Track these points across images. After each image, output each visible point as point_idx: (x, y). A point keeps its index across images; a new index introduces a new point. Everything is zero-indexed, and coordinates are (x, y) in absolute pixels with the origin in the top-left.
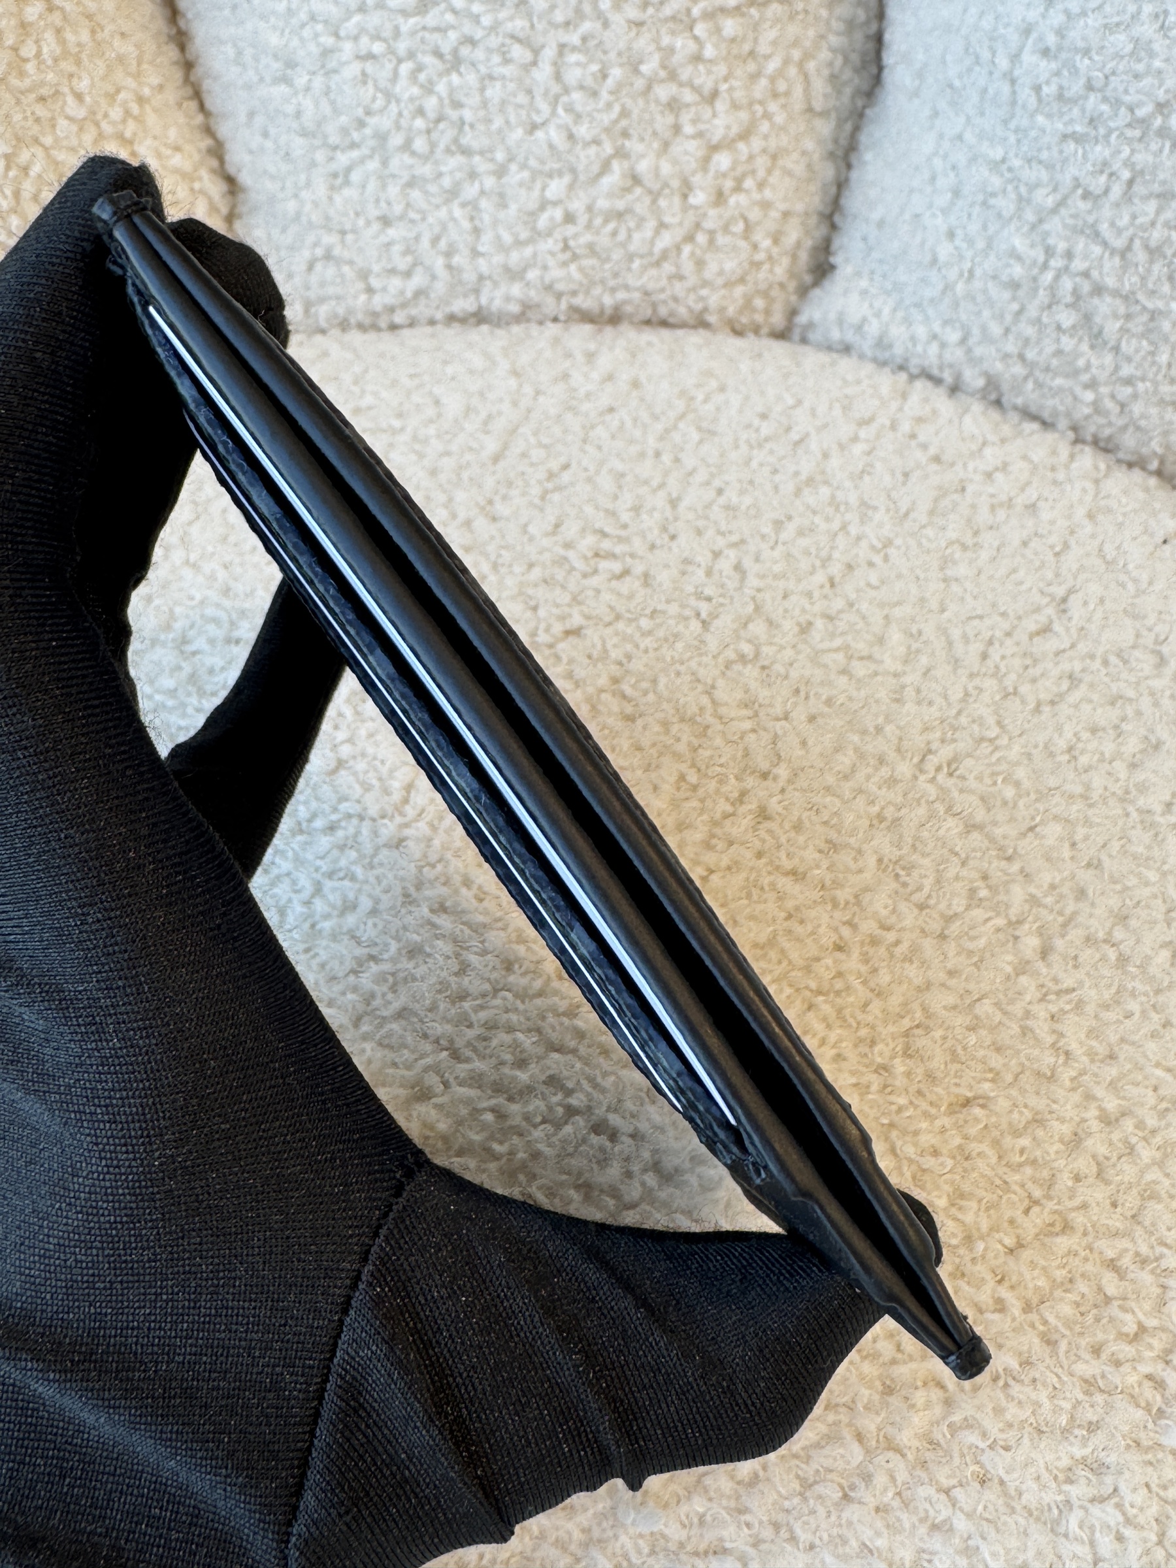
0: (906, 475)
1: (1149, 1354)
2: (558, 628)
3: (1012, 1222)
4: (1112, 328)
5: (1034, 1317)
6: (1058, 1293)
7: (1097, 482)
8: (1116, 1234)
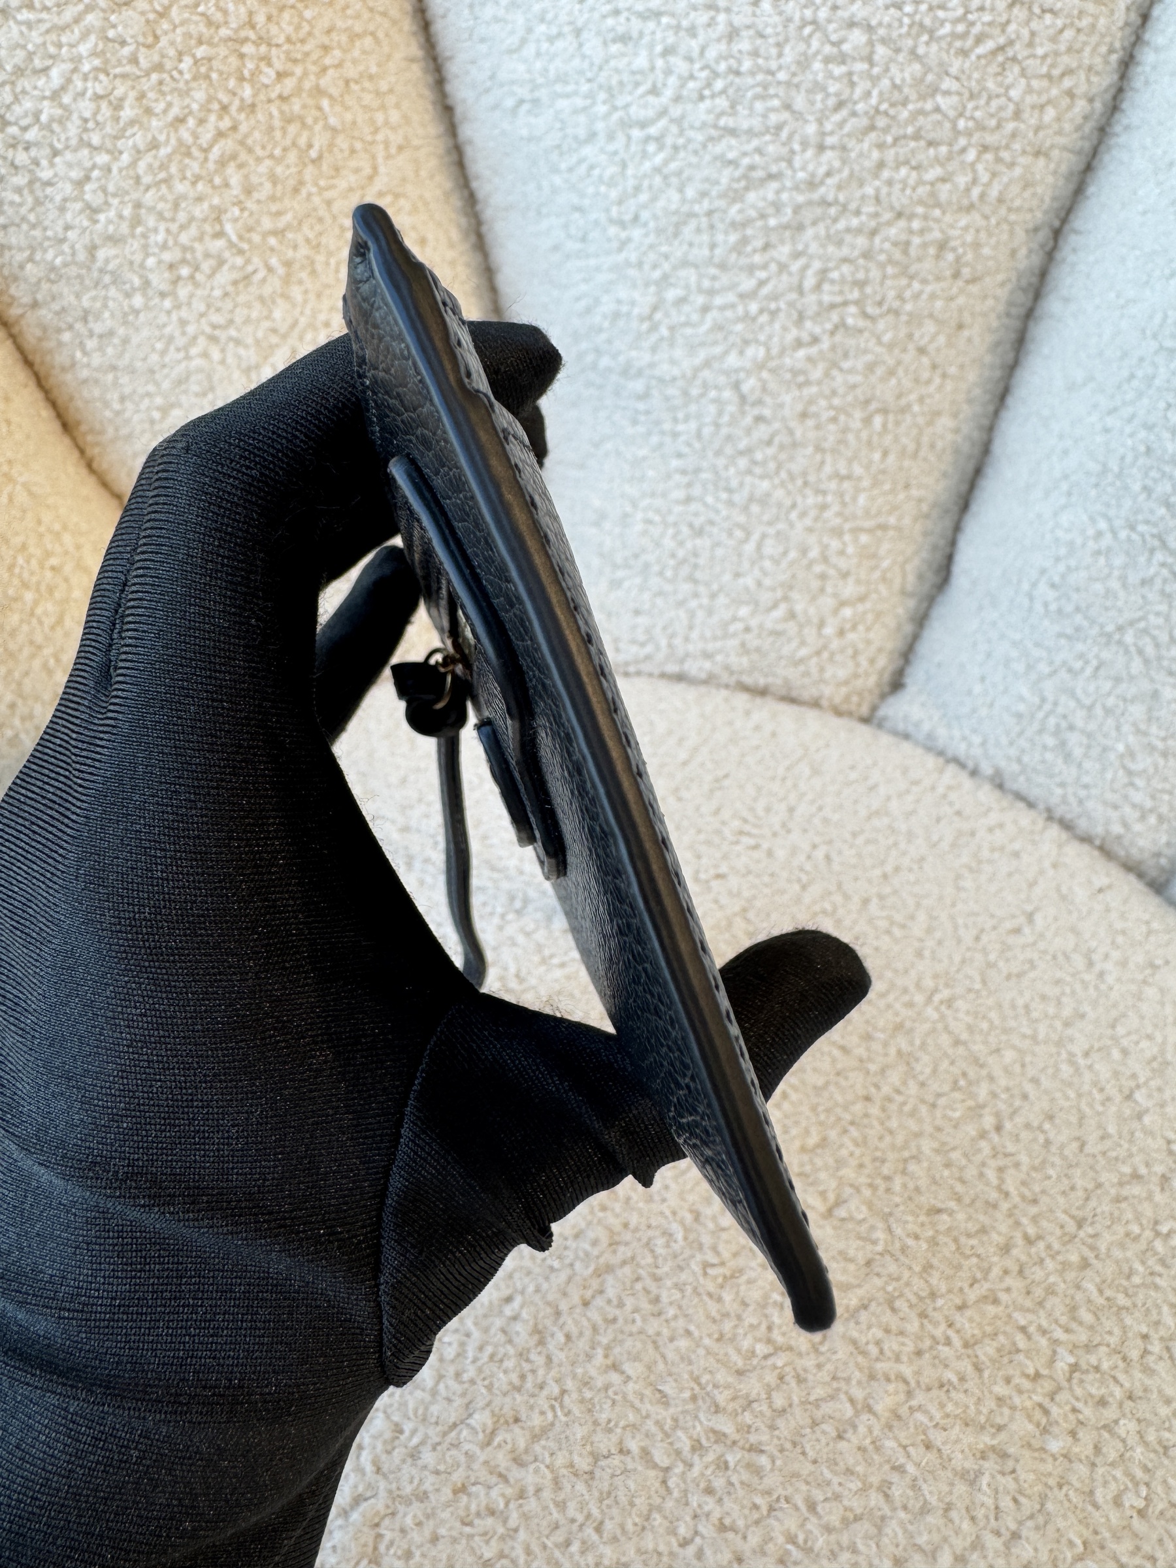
0: (938, 820)
1: (1039, 1390)
2: (712, 872)
3: (961, 1290)
4: (1078, 752)
5: (970, 1351)
6: (987, 1341)
7: (1060, 846)
8: (1028, 1310)
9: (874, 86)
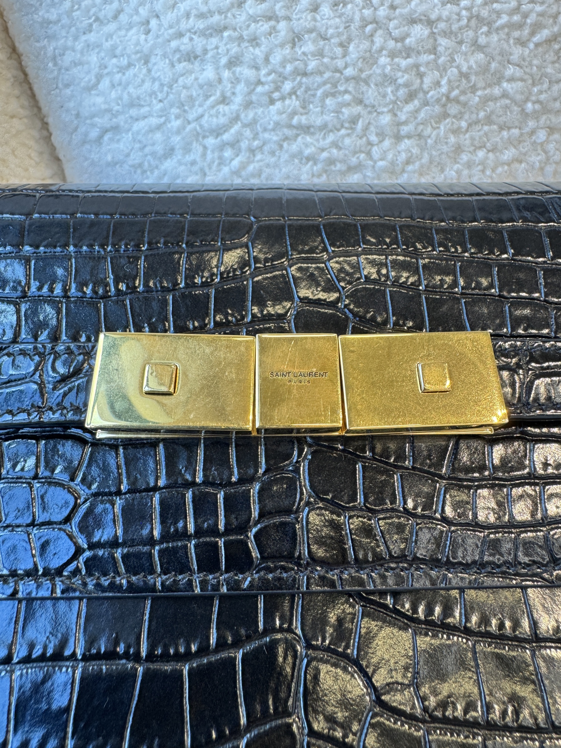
9: (441, 76)
